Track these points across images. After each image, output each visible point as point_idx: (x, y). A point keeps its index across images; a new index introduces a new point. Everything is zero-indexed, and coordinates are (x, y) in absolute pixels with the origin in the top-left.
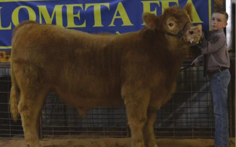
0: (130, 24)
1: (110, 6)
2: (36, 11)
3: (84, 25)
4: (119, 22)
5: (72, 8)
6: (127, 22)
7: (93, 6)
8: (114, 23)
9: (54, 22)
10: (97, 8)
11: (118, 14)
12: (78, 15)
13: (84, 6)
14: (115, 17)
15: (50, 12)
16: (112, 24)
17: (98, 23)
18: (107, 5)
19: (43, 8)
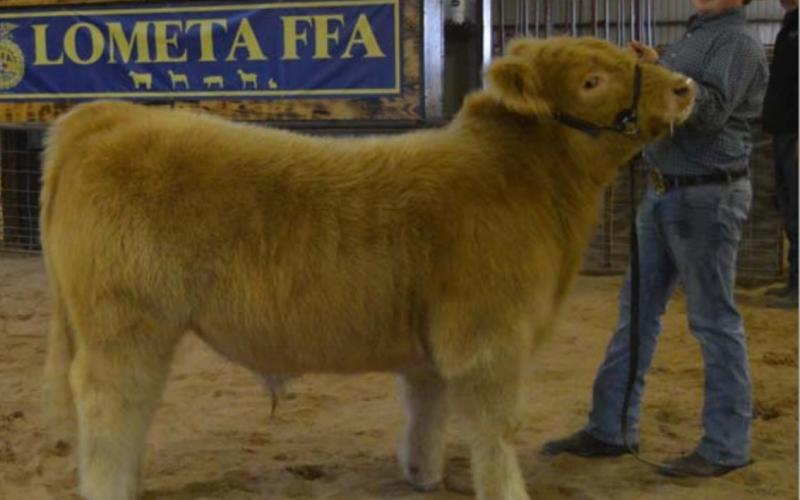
0: (262, 57)
1: (228, 24)
2: (105, 31)
3: (184, 58)
4: (242, 52)
5: (165, 28)
6: (256, 53)
7: (199, 26)
8: (235, 55)
9: (134, 54)
10: (206, 28)
11: (241, 39)
12: (174, 41)
13: (184, 25)
14: (236, 44)
15: (128, 35)
16: (231, 57)
17: (208, 54)
18: (223, 23)
19: (115, 28)
